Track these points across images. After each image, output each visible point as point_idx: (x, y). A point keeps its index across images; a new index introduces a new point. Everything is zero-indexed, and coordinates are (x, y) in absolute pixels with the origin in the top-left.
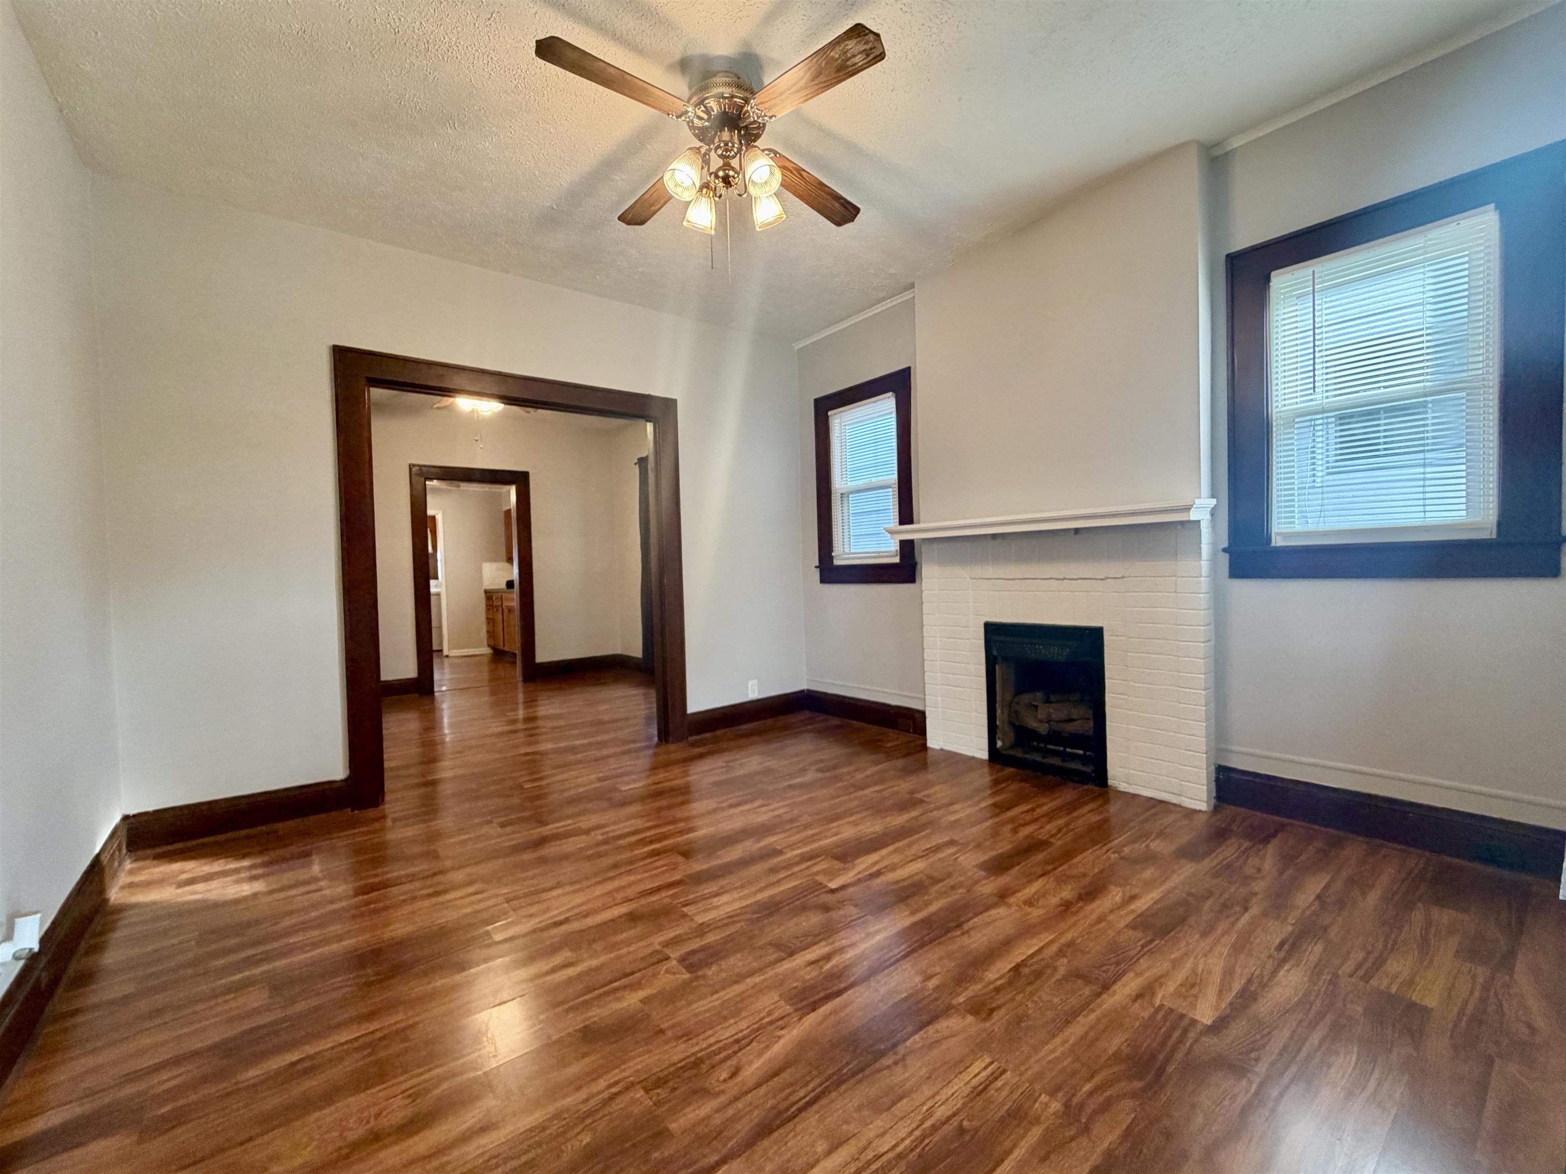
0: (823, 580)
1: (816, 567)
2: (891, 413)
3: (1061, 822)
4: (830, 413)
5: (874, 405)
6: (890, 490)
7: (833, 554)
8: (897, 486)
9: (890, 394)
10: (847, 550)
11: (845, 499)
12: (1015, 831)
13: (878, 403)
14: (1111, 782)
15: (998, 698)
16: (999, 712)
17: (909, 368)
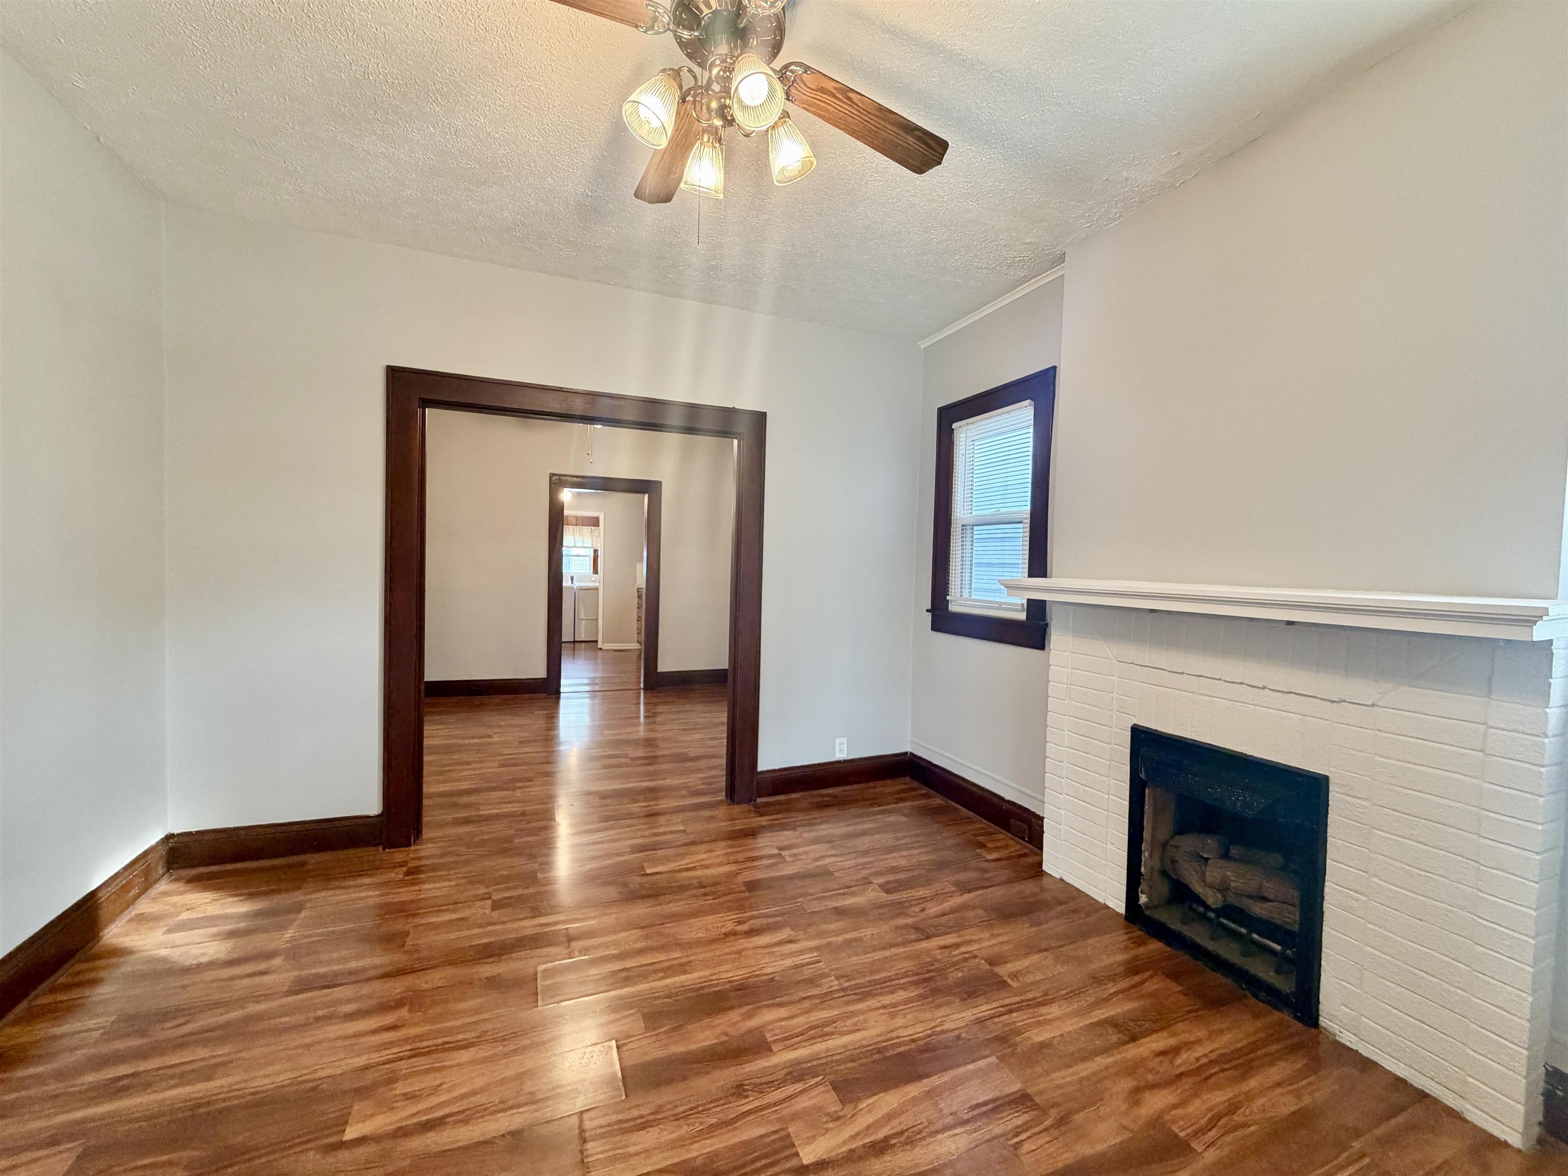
0: (935, 628)
1: (928, 611)
2: (1028, 427)
3: (1218, 1098)
4: (954, 426)
5: (1008, 416)
6: (1021, 525)
7: (948, 598)
8: (1028, 521)
9: (1028, 402)
10: (966, 594)
11: (969, 531)
12: (1135, 1096)
13: (1013, 414)
14: (1323, 1021)
15: (1146, 834)
16: (1145, 855)
17: (1055, 368)
